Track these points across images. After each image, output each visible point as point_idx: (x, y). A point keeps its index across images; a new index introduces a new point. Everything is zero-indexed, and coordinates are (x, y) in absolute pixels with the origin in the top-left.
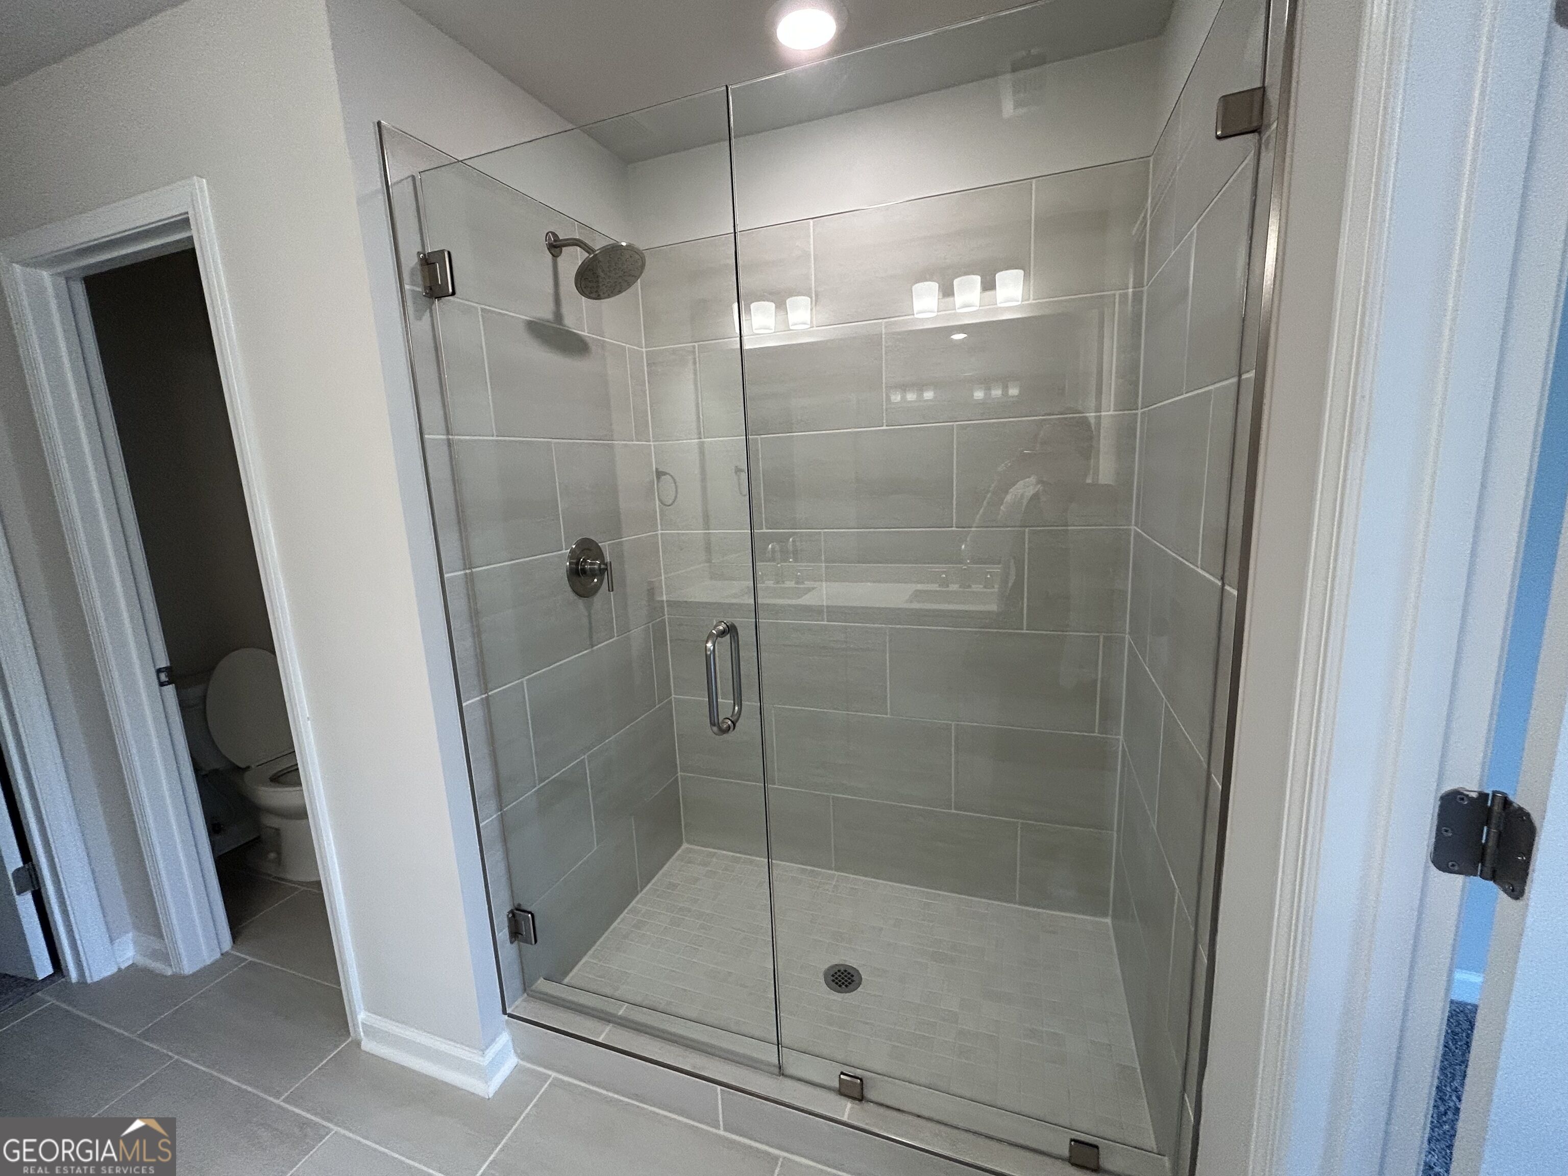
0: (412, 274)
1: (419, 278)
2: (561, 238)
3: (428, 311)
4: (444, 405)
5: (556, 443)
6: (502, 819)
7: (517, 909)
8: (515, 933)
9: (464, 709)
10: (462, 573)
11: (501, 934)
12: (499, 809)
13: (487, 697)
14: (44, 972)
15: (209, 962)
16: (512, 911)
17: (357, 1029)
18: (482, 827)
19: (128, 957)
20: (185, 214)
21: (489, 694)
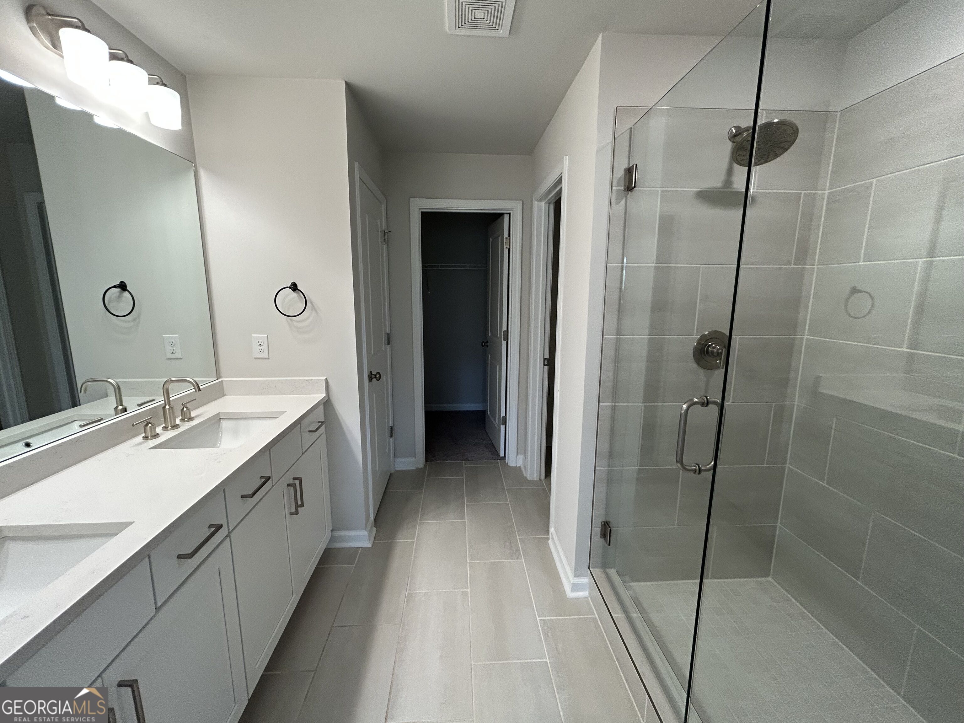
0: (619, 180)
1: (622, 183)
2: (743, 128)
3: (624, 199)
4: (623, 248)
5: (703, 267)
6: (609, 472)
7: (607, 523)
8: (604, 534)
9: (600, 406)
10: (614, 337)
11: (596, 529)
12: (609, 466)
13: (615, 405)
14: (502, 455)
15: (535, 480)
16: (604, 522)
17: (550, 534)
18: (597, 469)
19: (520, 463)
20: (562, 173)
21: (616, 404)
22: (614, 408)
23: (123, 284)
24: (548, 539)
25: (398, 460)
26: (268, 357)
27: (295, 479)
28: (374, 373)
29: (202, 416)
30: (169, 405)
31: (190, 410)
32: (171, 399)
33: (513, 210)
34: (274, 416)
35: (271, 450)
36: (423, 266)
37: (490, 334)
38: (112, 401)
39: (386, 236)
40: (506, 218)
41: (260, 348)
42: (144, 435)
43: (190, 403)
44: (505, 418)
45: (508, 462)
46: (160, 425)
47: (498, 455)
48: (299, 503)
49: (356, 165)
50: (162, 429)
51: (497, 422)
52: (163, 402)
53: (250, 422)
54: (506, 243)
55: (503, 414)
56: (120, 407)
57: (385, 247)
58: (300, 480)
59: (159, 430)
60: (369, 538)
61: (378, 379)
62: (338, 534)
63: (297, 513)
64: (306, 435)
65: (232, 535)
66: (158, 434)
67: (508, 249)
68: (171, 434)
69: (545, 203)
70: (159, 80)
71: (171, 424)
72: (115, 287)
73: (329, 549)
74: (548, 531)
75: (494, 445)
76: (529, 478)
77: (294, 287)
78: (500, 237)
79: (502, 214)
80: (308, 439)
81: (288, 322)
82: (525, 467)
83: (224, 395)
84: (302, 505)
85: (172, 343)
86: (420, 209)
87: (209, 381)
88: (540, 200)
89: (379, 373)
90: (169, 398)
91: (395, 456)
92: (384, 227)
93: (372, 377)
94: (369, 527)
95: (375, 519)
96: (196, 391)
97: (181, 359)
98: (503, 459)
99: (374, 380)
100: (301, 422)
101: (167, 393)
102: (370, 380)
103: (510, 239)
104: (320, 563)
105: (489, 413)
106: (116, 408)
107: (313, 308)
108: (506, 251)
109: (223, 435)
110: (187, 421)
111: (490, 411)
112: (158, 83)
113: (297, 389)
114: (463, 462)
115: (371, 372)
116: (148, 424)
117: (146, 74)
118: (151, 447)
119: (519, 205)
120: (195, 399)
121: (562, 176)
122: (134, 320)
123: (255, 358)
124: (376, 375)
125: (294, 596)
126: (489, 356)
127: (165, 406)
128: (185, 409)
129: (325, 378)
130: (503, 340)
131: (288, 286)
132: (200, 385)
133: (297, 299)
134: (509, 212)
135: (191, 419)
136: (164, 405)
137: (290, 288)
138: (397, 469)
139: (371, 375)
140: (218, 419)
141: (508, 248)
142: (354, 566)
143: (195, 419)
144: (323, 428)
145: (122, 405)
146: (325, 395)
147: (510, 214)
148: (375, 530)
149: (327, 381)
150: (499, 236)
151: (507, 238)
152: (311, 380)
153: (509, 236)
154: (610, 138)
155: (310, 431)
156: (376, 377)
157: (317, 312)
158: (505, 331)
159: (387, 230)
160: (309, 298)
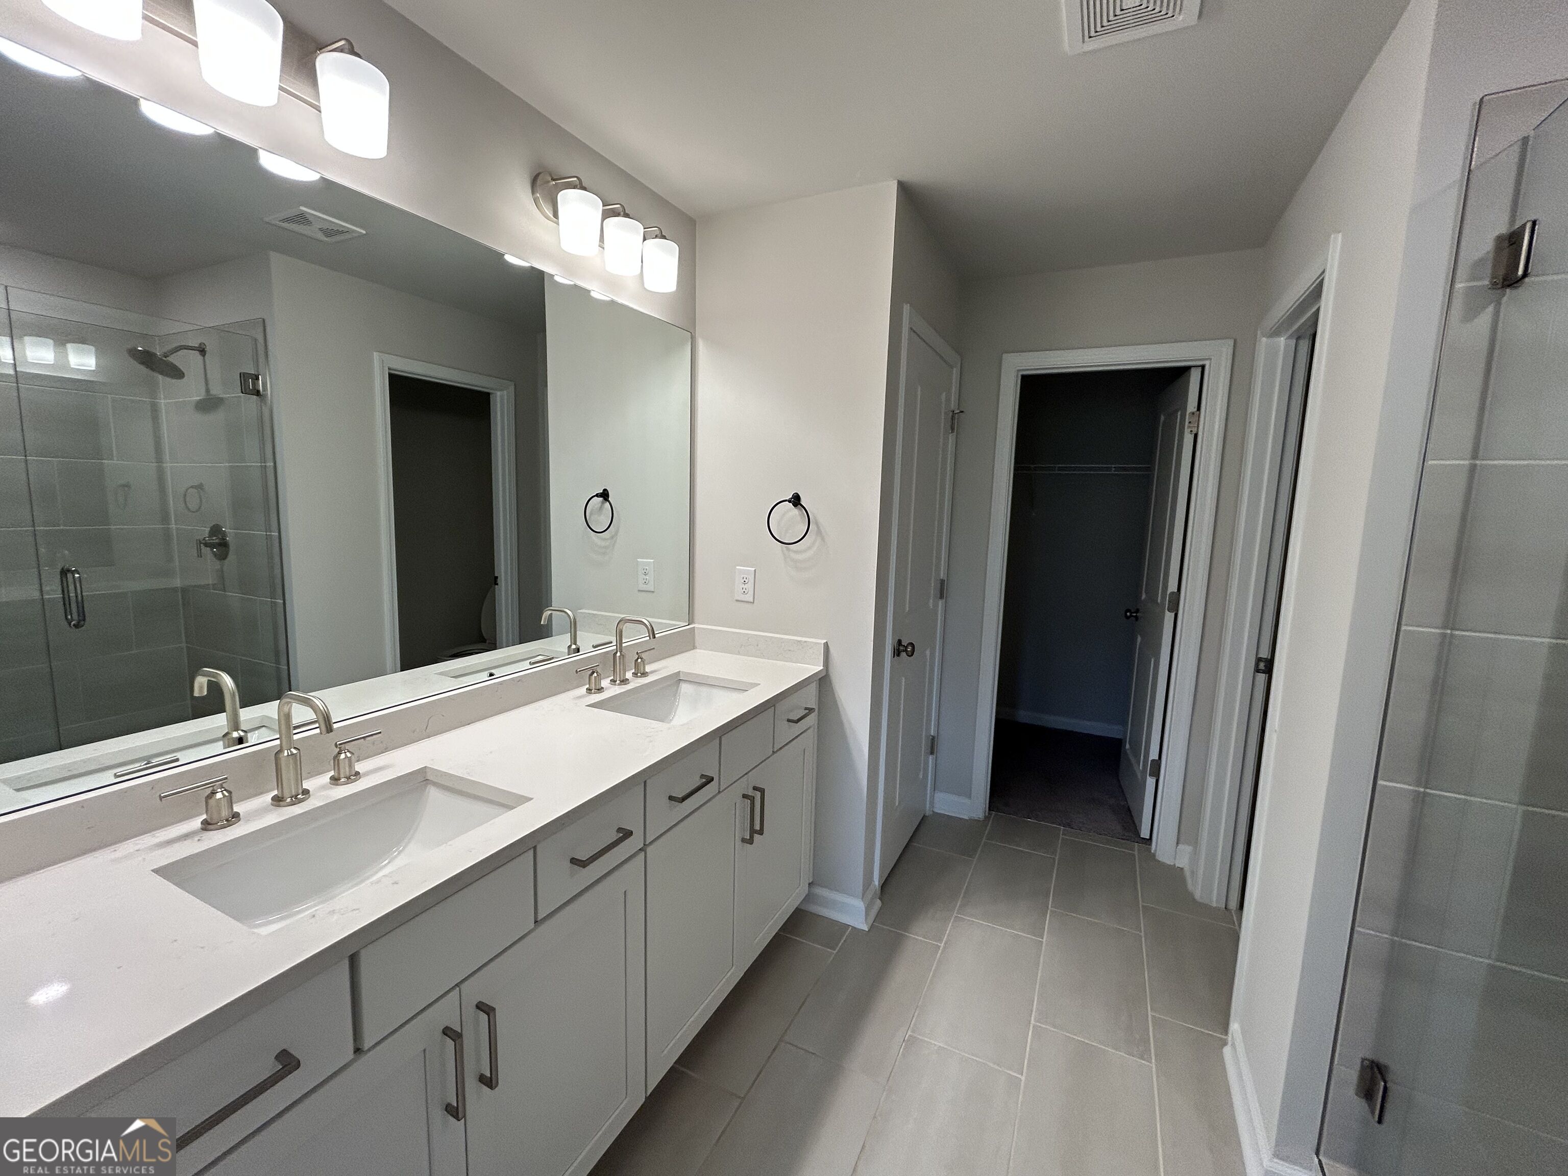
0: (1477, 265)
1: (1486, 270)
3: (1491, 309)
6: (1392, 947)
7: (1378, 1067)
8: (1368, 1091)
9: (1378, 788)
10: (1438, 631)
11: (1343, 1068)
12: (1394, 933)
13: (1425, 794)
14: (1145, 834)
15: (1214, 905)
16: (1372, 1062)
17: (1230, 1035)
18: (1357, 931)
19: (1183, 862)
20: (1323, 272)
21: (1428, 791)
22: (1420, 800)
23: (606, 492)
24: (1225, 1043)
25: (939, 796)
26: (752, 601)
27: (755, 788)
28: (904, 643)
29: (660, 672)
30: (621, 652)
31: (646, 662)
32: (624, 645)
33: (1211, 359)
34: (741, 688)
35: (723, 738)
36: (1016, 469)
37: (1144, 596)
38: (566, 639)
39: (954, 420)
40: (1195, 375)
41: (745, 587)
42: (587, 686)
43: (647, 653)
44: (1157, 765)
45: (1156, 851)
46: (609, 677)
47: (1137, 833)
48: (757, 827)
49: (906, 308)
50: (609, 682)
51: (1141, 768)
52: (615, 647)
53: (715, 691)
54: (1190, 422)
55: (1154, 755)
56: (574, 647)
57: (951, 438)
58: (762, 791)
59: (605, 683)
60: (867, 914)
61: (910, 654)
62: (819, 891)
63: (750, 841)
64: (783, 725)
65: (649, 850)
66: (603, 688)
67: (1193, 435)
68: (618, 690)
69: (1289, 338)
70: (658, 233)
71: (620, 677)
72: (597, 495)
73: (801, 910)
74: (1225, 1029)
75: (1131, 810)
76: (1198, 895)
77: (796, 500)
78: (1179, 413)
79: (1187, 369)
80: (787, 732)
81: (783, 551)
82: (1193, 872)
83: (694, 648)
84: (761, 832)
85: (645, 571)
86: (1019, 371)
87: (675, 625)
88: (1276, 333)
89: (912, 644)
90: (621, 643)
91: (935, 788)
92: (953, 405)
93: (899, 649)
94: (869, 895)
95: (883, 886)
96: (650, 638)
97: (653, 592)
98: (1146, 843)
99: (904, 654)
100: (777, 705)
101: (620, 635)
102: (897, 653)
103: (1199, 414)
104: (784, 928)
105: (1128, 746)
106: (570, 647)
107: (819, 532)
108: (1188, 439)
109: (680, 705)
110: (640, 677)
111: (1130, 744)
112: (656, 237)
113: (784, 652)
114: (1060, 829)
115: (900, 642)
116: (593, 673)
117: (642, 228)
118: (589, 703)
119: (1224, 350)
120: (654, 649)
121: (1323, 279)
122: (612, 537)
123: (737, 601)
124: (906, 647)
125: (734, 968)
126: (1139, 639)
127: (617, 652)
128: (639, 660)
129: (825, 641)
130: (1166, 611)
131: (787, 499)
132: (656, 633)
133: (799, 518)
134: (1201, 363)
135: (644, 674)
136: (615, 651)
137: (790, 501)
138: (936, 810)
139: (899, 645)
140: (676, 680)
141: (1194, 432)
142: (835, 952)
143: (650, 675)
144: (812, 719)
145: (575, 644)
146: (822, 668)
147: (1203, 367)
148: (878, 903)
149: (826, 646)
150: (1178, 411)
151: (1193, 413)
152: (805, 642)
153: (1199, 408)
154: (1456, 173)
155: (789, 721)
156: (906, 651)
157: (823, 539)
158: (1173, 593)
159: (958, 409)
160: (815, 518)
